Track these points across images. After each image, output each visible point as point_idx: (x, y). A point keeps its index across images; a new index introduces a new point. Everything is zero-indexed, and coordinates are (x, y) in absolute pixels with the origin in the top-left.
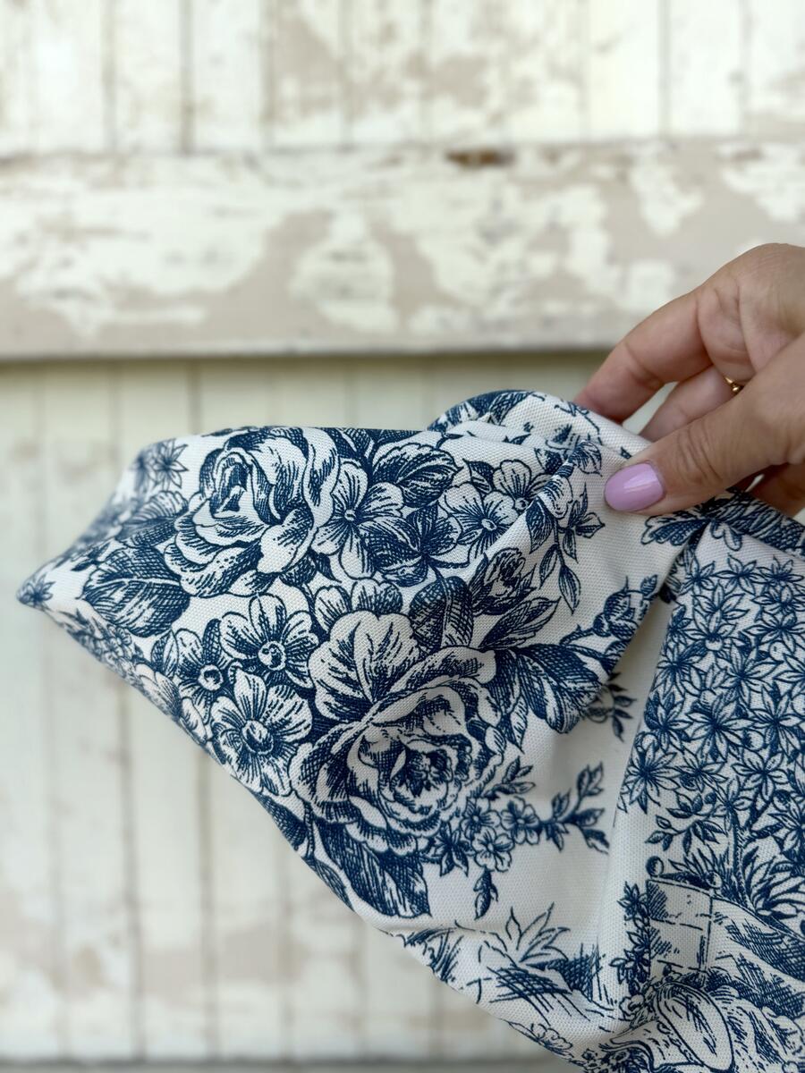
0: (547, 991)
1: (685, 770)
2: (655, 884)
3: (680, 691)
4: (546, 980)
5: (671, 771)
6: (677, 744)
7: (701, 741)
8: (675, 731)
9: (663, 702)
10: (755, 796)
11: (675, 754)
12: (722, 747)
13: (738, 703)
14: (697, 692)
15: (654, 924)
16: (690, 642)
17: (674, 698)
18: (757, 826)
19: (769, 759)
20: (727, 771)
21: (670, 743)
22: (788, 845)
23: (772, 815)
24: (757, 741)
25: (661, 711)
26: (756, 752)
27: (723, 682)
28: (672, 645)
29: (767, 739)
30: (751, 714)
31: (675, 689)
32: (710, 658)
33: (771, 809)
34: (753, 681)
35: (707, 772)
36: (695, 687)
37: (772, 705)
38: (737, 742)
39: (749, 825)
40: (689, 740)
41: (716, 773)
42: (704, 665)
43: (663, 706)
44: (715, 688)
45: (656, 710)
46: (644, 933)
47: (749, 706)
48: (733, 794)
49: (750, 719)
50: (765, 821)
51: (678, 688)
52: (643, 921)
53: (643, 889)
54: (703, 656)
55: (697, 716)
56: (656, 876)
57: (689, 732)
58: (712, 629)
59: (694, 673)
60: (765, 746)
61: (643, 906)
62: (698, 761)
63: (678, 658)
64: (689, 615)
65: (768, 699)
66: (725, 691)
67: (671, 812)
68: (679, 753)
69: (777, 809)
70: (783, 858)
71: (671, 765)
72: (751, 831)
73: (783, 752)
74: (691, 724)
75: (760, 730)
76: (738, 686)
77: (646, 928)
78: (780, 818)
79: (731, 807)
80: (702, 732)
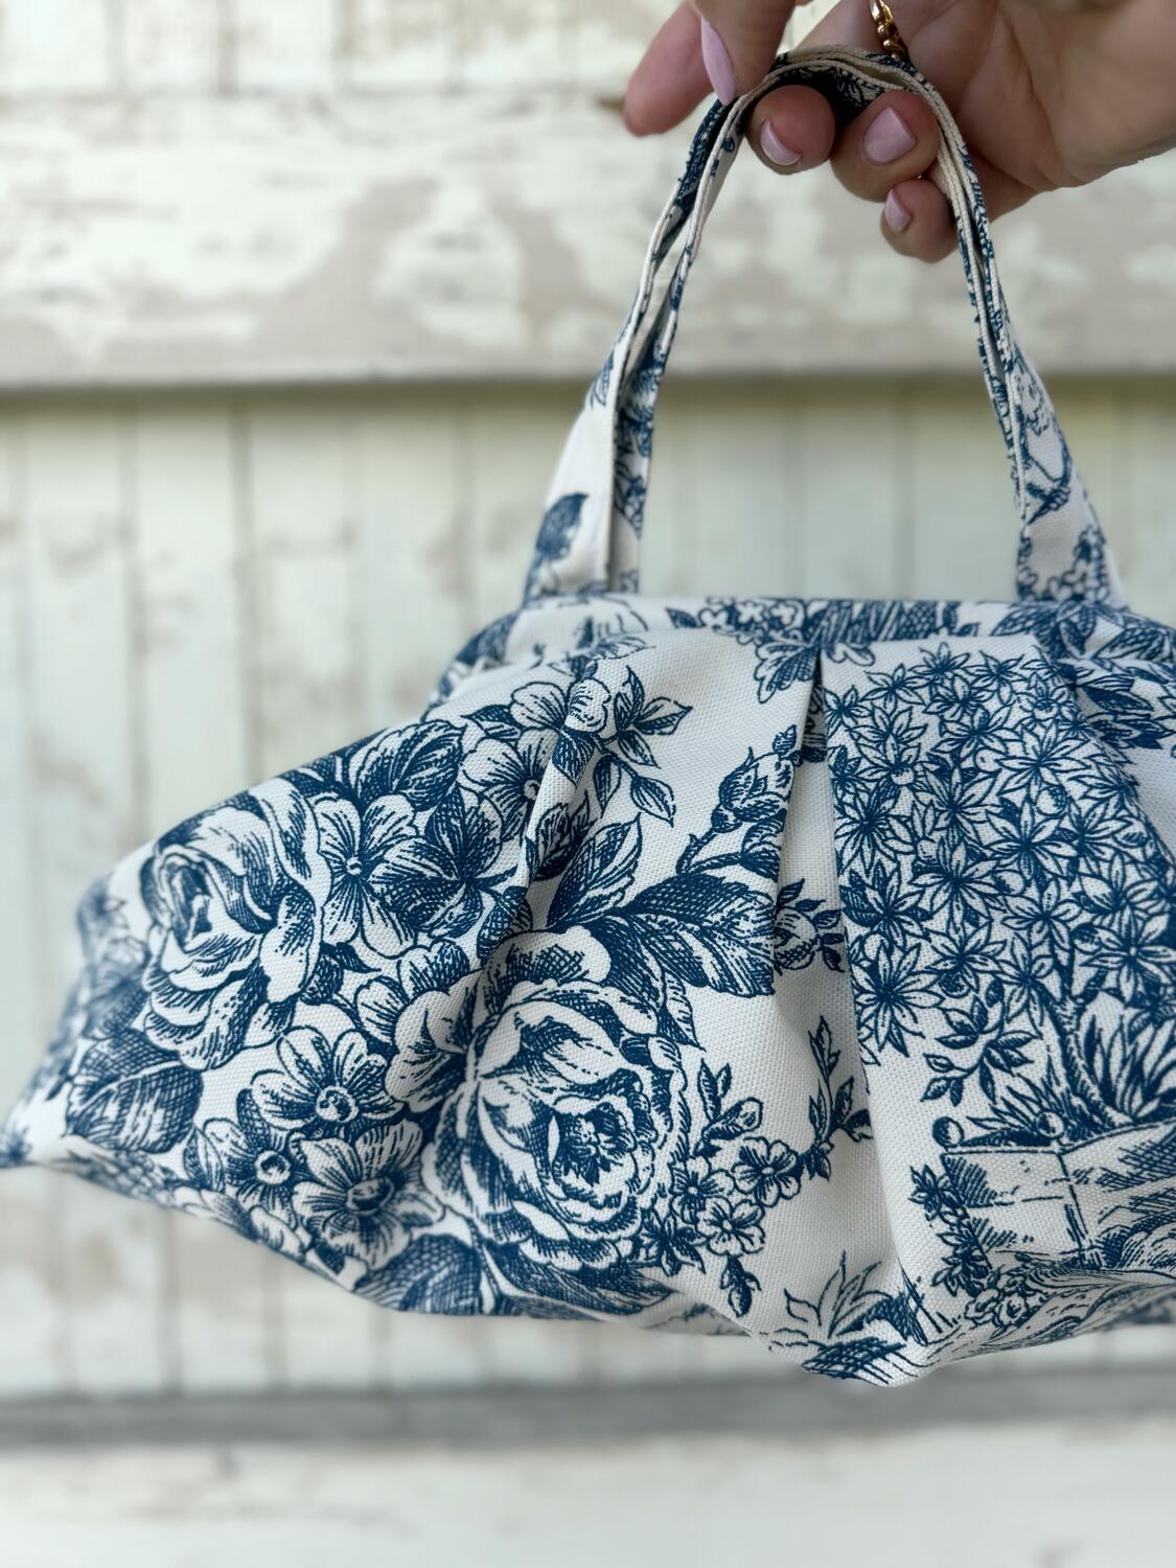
0: (875, 1356)
1: (940, 967)
2: (957, 1158)
3: (888, 857)
4: (870, 1342)
5: (922, 977)
6: (915, 929)
7: (946, 909)
8: (905, 913)
9: (869, 881)
10: (1052, 950)
11: (918, 946)
12: (977, 904)
13: (966, 844)
14: (911, 848)
15: (974, 1213)
16: (872, 786)
17: (884, 869)
18: (1078, 987)
19: (1041, 896)
20: (1000, 933)
21: (905, 933)
22: (1127, 990)
23: (1086, 964)
24: (1014, 881)
25: (871, 894)
26: (1020, 895)
27: (936, 821)
28: (848, 799)
29: (1026, 872)
30: (988, 853)
31: (878, 856)
32: (906, 797)
33: (1080, 958)
34: (970, 810)
35: (974, 951)
36: (905, 842)
37: (1010, 827)
38: (992, 891)
39: (1066, 992)
40: (929, 916)
41: (987, 943)
42: (903, 806)
43: (873, 888)
44: (930, 834)
45: (864, 898)
46: (963, 1229)
47: (980, 844)
48: (1024, 958)
49: (991, 859)
50: (1082, 977)
51: (884, 853)
52: (955, 1214)
53: (939, 1170)
54: (896, 797)
55: (925, 879)
56: (954, 1146)
57: (925, 904)
58: (892, 759)
59: (893, 822)
60: (1027, 884)
61: (947, 1193)
62: (953, 940)
63: (866, 813)
64: (853, 753)
65: (1000, 823)
66: (943, 833)
67: (943, 1041)
68: (924, 942)
69: (1086, 953)
70: (1131, 1012)
71: (919, 967)
72: (1074, 999)
73: (1055, 876)
74: (922, 893)
75: (1010, 867)
76: (954, 823)
77: (965, 1222)
78: (1097, 962)
79: (1028, 980)
80: (942, 897)
